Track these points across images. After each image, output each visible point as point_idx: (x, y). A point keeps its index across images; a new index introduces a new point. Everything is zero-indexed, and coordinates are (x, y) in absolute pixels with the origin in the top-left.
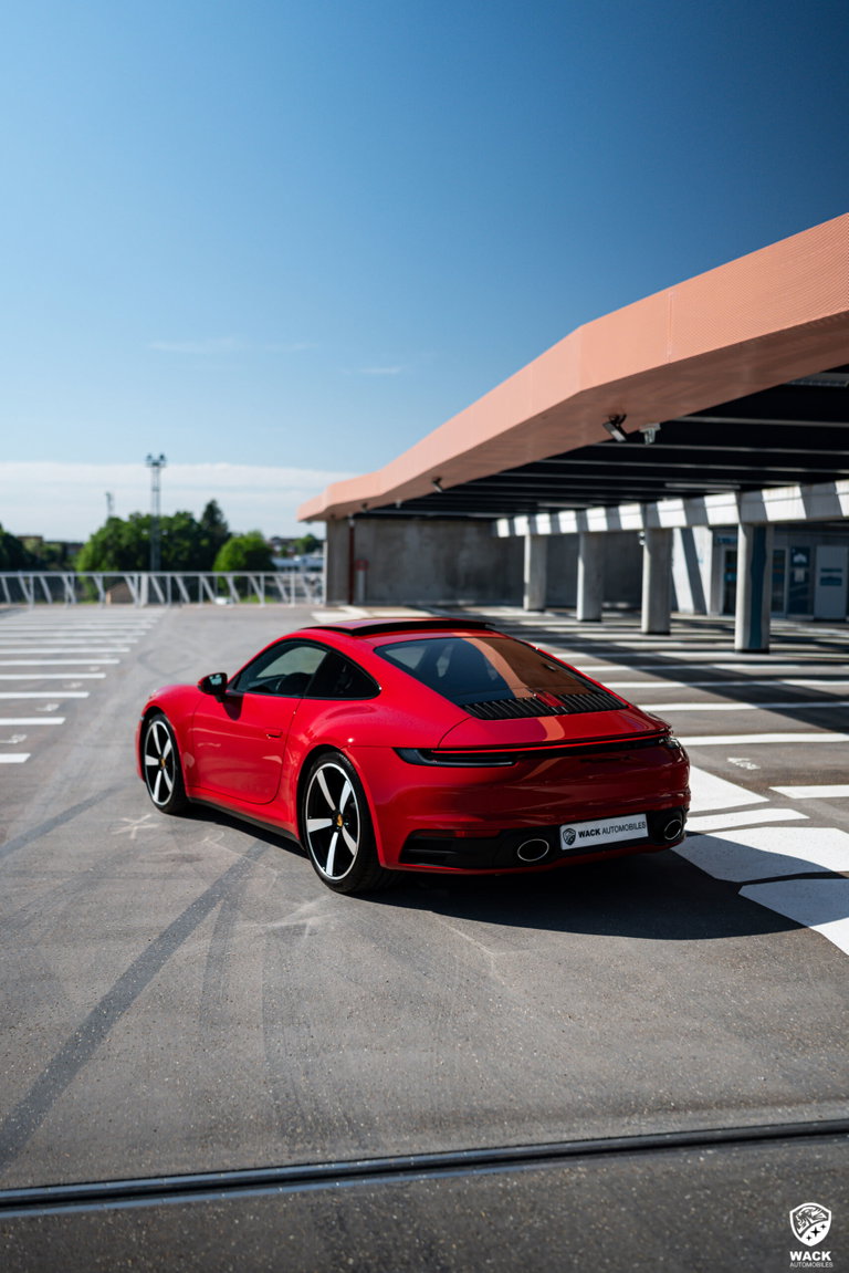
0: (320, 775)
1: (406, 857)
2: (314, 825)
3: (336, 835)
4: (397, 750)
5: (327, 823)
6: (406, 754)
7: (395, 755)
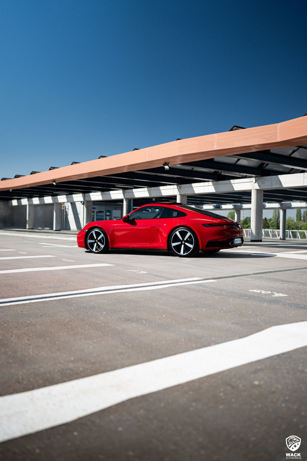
0: (177, 233)
1: (207, 246)
2: (174, 244)
3: (183, 246)
4: (203, 225)
5: (180, 243)
6: (205, 225)
7: (203, 226)
